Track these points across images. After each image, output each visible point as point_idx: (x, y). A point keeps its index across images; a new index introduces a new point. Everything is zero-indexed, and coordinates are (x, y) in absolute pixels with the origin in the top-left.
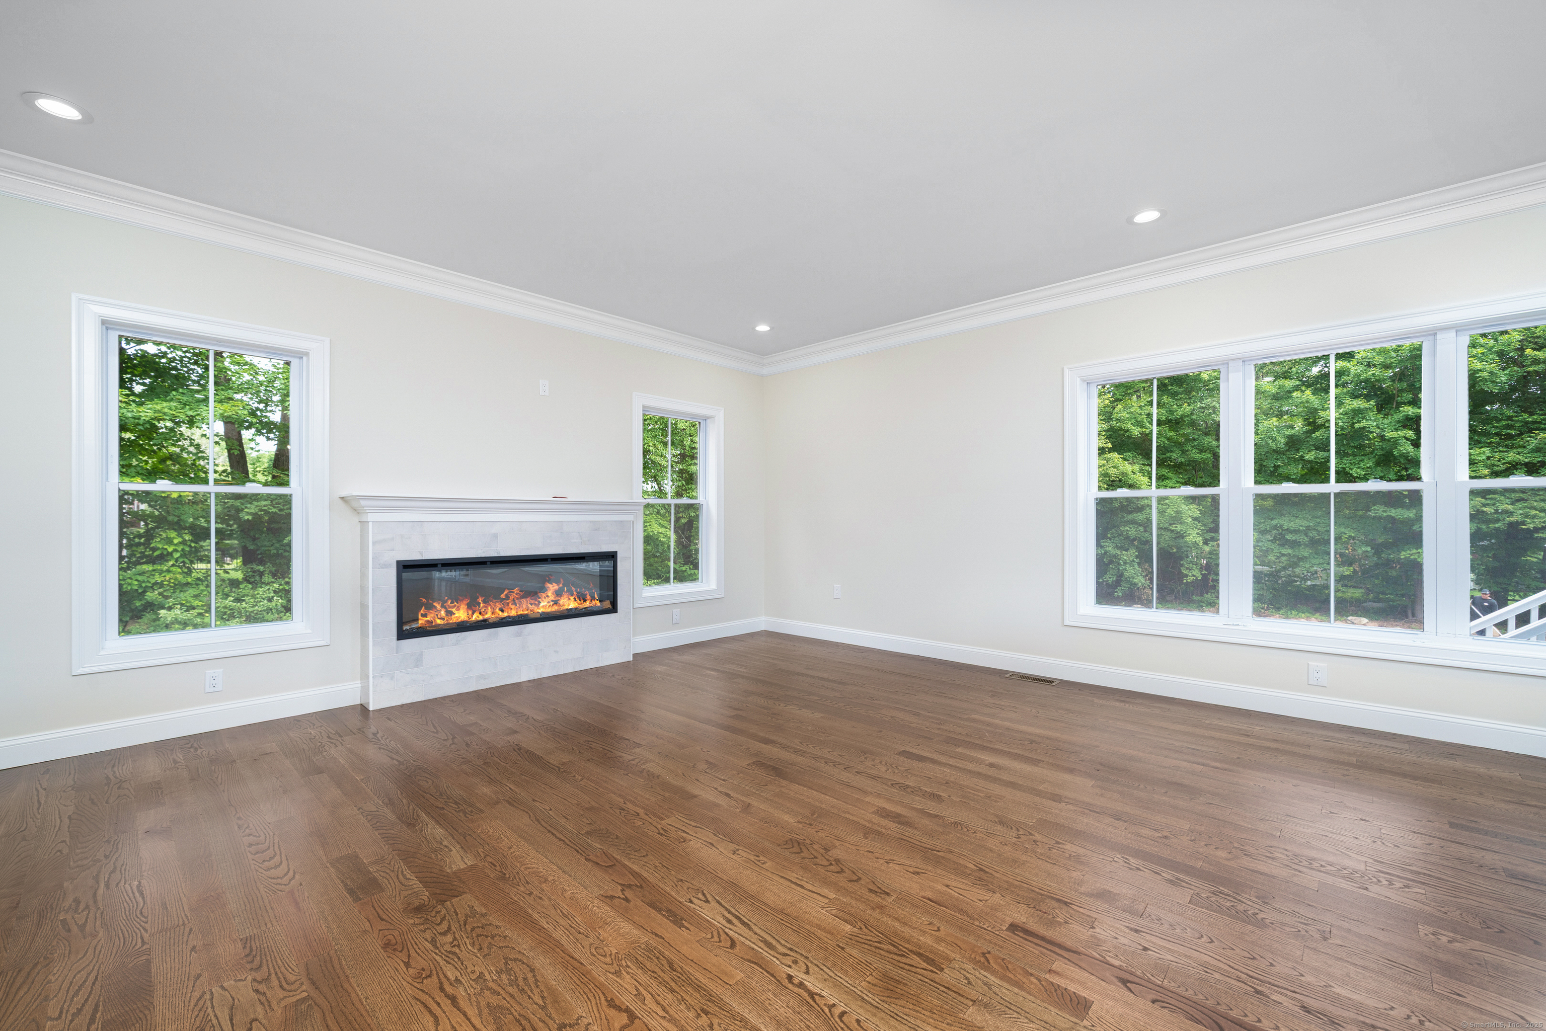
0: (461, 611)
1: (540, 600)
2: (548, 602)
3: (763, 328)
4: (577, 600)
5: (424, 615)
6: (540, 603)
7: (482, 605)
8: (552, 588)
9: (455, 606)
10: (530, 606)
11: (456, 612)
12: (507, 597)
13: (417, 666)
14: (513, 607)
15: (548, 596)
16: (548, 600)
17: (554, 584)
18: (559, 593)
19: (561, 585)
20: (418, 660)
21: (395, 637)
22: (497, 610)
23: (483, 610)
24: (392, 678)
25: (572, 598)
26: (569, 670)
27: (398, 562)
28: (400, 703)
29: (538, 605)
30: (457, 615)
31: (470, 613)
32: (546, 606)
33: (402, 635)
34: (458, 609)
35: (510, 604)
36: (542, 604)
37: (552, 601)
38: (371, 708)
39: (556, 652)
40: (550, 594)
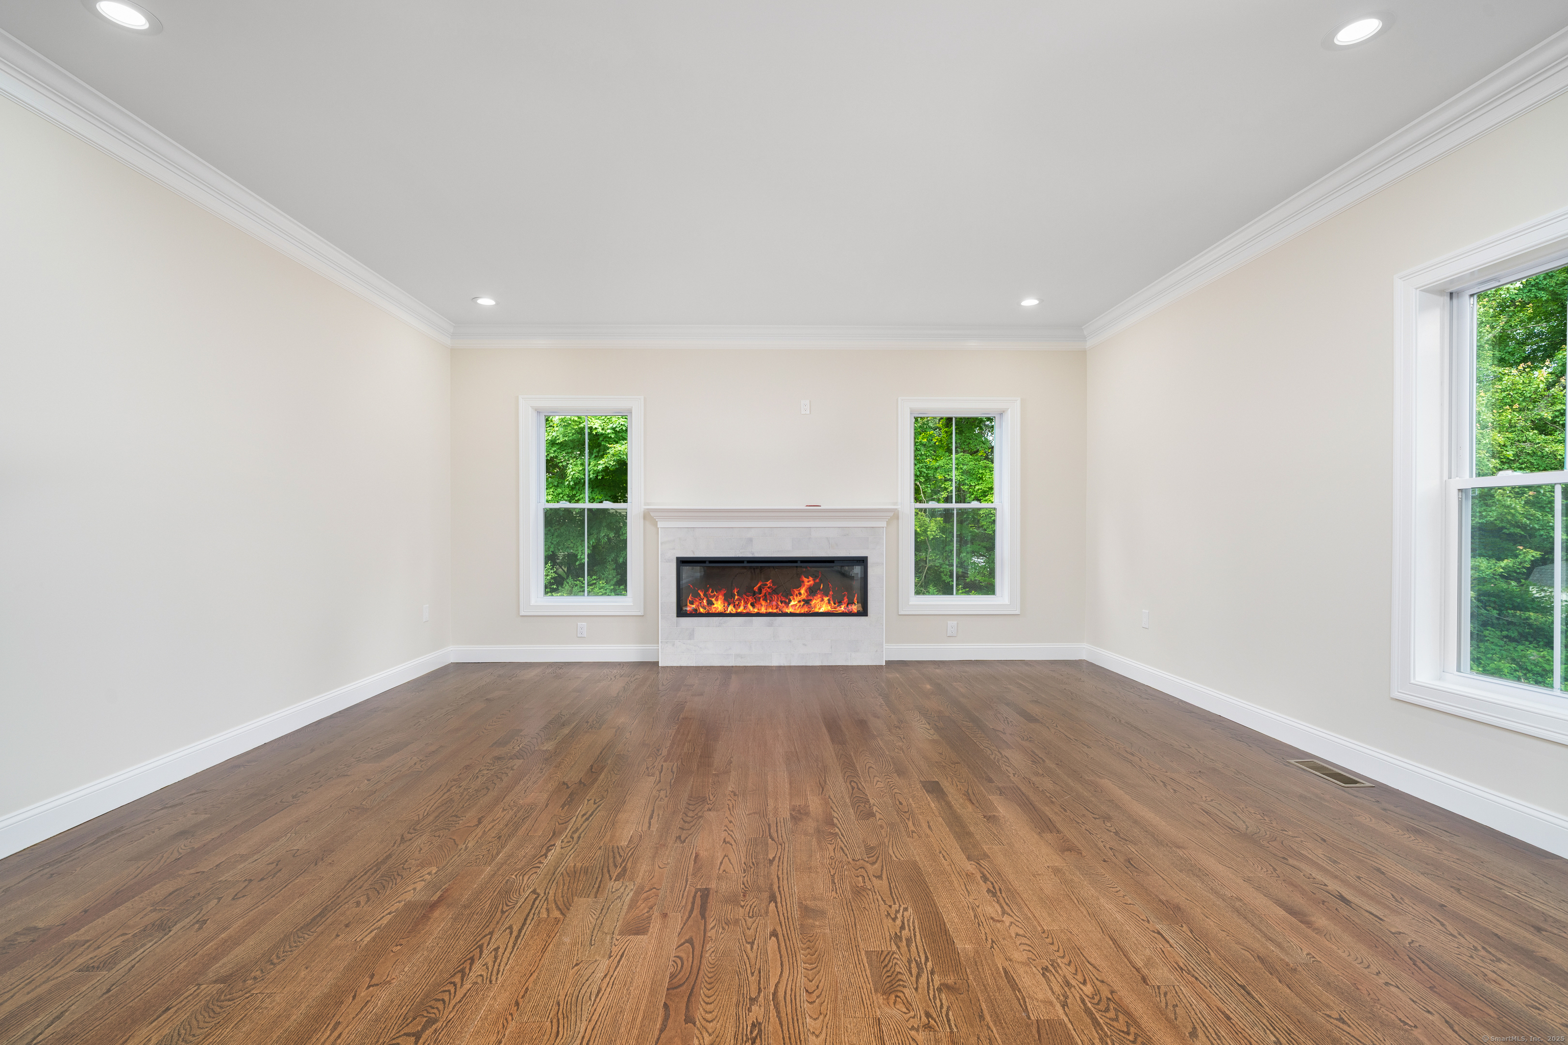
0: (719, 602)
1: (791, 597)
2: (799, 602)
3: (1030, 302)
4: (832, 602)
5: (692, 603)
6: (790, 601)
7: (736, 597)
8: (806, 583)
9: (715, 595)
10: (779, 603)
11: (715, 602)
12: (760, 589)
13: (690, 639)
14: (763, 603)
15: (800, 594)
16: (799, 598)
17: (811, 579)
18: (812, 591)
19: (817, 581)
20: (691, 636)
21: (676, 615)
22: (749, 605)
23: (737, 603)
24: (673, 645)
25: (826, 599)
26: (817, 663)
27: (678, 558)
28: (678, 665)
29: (787, 604)
30: (715, 606)
31: (726, 605)
32: (796, 605)
33: (681, 612)
34: (717, 600)
35: (761, 600)
36: (793, 603)
37: (803, 600)
38: (660, 665)
39: (804, 645)
40: (803, 591)
